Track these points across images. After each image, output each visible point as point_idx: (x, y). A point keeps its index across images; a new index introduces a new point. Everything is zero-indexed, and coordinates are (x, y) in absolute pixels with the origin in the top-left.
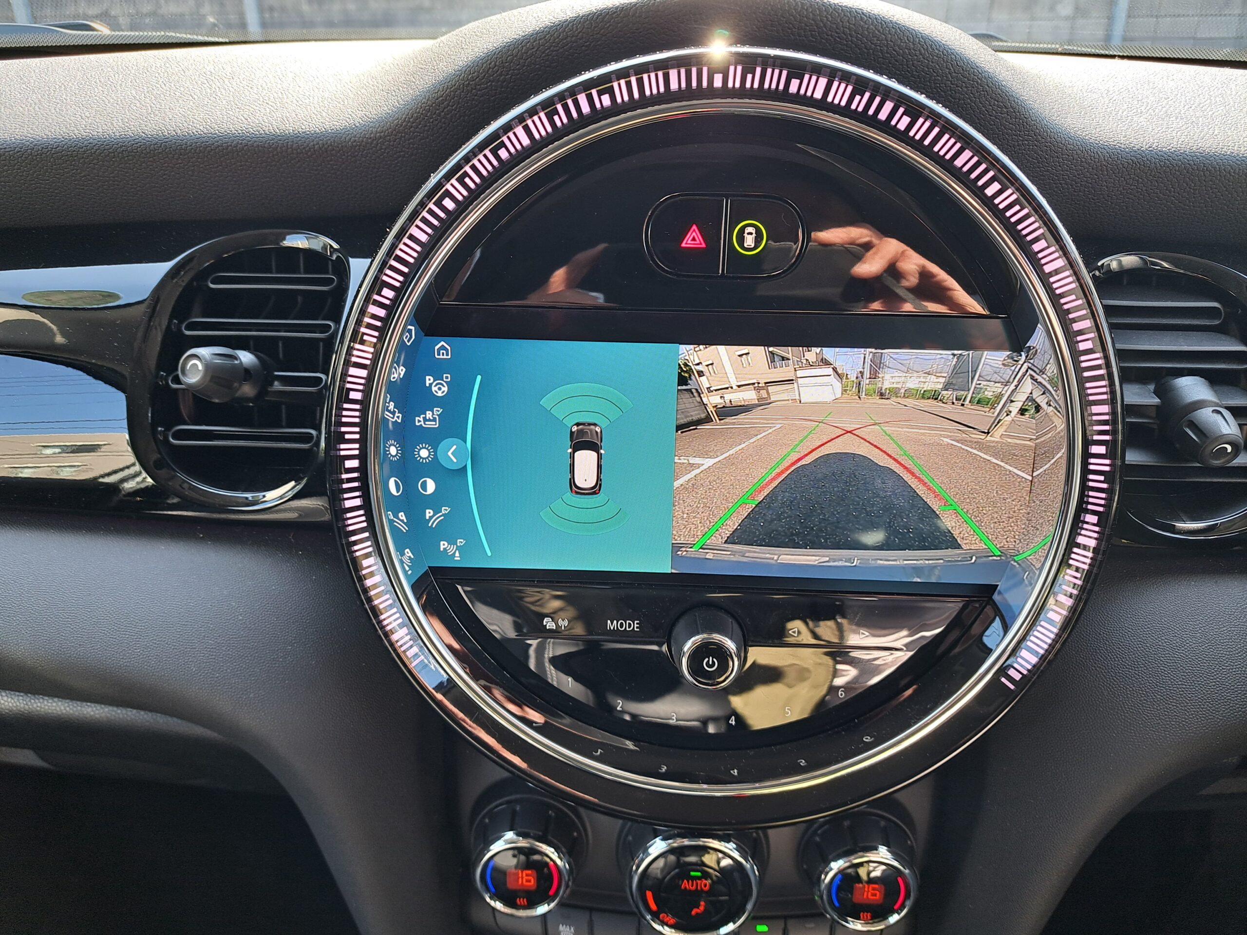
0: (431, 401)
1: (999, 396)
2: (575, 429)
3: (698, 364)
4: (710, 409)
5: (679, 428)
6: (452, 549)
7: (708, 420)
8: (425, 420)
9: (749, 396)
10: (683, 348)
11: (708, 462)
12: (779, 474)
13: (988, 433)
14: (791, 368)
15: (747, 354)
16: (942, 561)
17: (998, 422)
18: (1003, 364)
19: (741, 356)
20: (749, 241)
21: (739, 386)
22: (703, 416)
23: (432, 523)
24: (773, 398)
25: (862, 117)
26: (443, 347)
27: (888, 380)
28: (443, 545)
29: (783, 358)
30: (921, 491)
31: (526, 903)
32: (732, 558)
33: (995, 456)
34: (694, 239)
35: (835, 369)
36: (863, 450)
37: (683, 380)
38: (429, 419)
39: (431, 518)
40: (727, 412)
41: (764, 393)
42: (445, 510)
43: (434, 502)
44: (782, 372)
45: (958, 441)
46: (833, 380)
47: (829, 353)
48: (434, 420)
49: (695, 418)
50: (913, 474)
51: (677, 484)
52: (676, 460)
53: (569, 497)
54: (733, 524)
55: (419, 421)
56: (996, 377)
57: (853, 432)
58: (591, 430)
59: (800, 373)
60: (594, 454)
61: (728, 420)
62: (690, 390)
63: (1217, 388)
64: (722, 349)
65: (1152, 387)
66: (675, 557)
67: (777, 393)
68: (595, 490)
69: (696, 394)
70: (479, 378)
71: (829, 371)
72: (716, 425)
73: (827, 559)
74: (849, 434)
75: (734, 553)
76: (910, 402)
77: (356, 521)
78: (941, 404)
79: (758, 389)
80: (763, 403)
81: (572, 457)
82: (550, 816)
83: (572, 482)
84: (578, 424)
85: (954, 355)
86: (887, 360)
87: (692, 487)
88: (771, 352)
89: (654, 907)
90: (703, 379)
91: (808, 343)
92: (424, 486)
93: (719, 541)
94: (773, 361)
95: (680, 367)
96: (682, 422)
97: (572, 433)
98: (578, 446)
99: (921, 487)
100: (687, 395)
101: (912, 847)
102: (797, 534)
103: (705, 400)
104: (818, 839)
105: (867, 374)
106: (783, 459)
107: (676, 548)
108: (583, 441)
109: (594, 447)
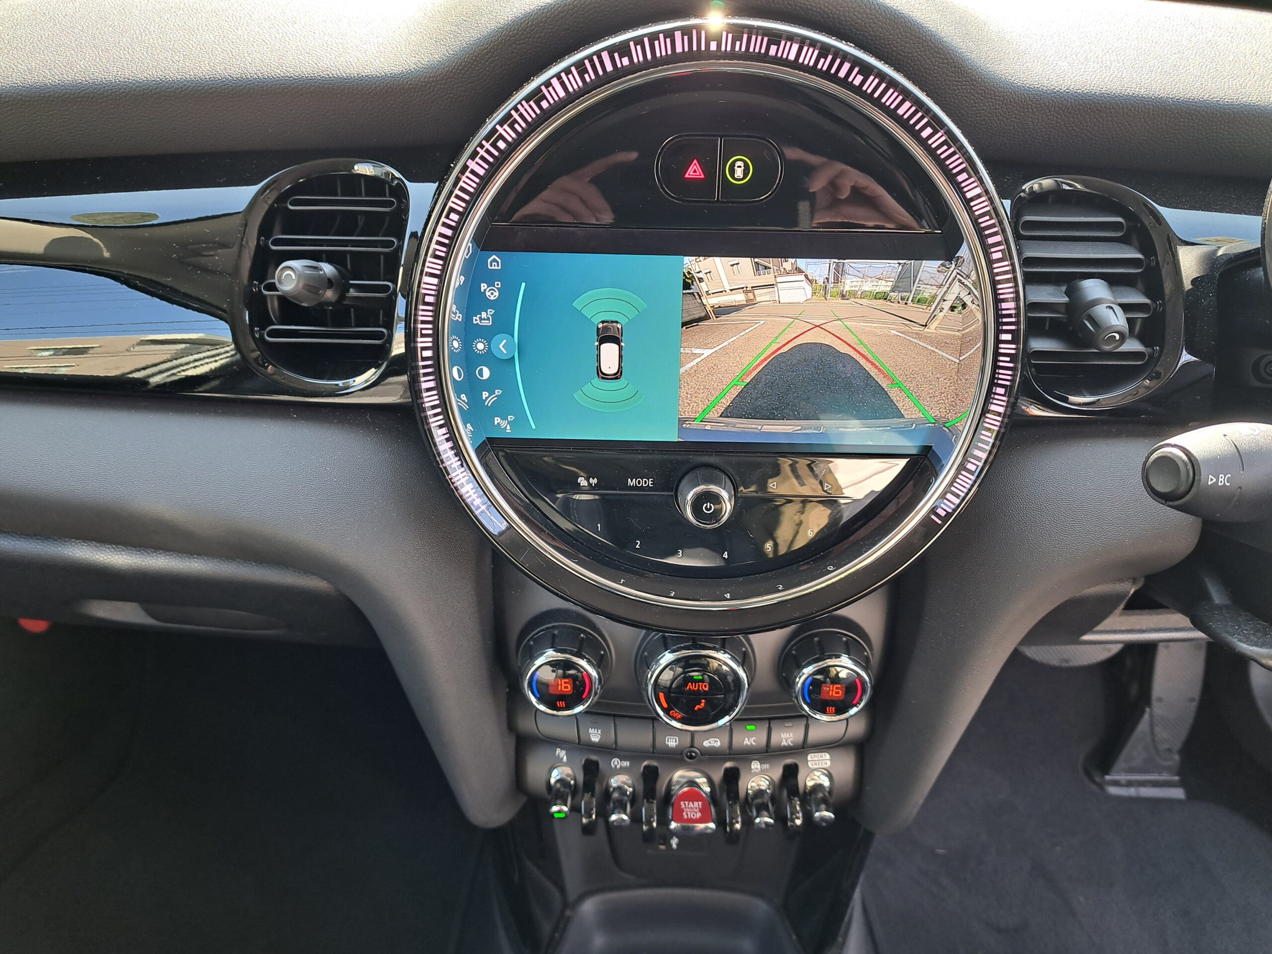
0: (486, 304)
1: (934, 297)
2: (600, 326)
3: (699, 272)
4: (709, 309)
5: (684, 324)
6: (504, 424)
7: (706, 317)
8: (481, 319)
9: (739, 298)
10: (687, 260)
11: (707, 353)
12: (763, 361)
13: (926, 326)
14: (772, 275)
15: (737, 264)
16: (889, 428)
17: (933, 317)
18: (938, 271)
19: (732, 265)
20: (739, 173)
21: (731, 290)
22: (703, 314)
23: (489, 403)
24: (758, 299)
25: (825, 75)
26: (494, 260)
27: (849, 284)
28: (497, 420)
29: (766, 268)
30: (873, 372)
31: (564, 706)
32: (726, 429)
33: (931, 344)
34: (695, 171)
35: (806, 276)
36: (828, 340)
37: (686, 286)
38: (484, 318)
39: (487, 398)
40: (721, 311)
41: (751, 296)
42: (498, 392)
43: (489, 385)
44: (765, 278)
45: (902, 333)
46: (805, 284)
47: (801, 263)
48: (488, 319)
49: (697, 316)
50: (867, 359)
51: (682, 370)
52: (682, 350)
53: (597, 381)
54: (727, 401)
55: (476, 320)
56: (932, 281)
57: (821, 326)
58: (613, 327)
59: (779, 279)
60: (616, 347)
61: (723, 317)
62: (693, 294)
63: (1115, 288)
64: (717, 260)
65: (1064, 288)
66: (681, 430)
67: (761, 295)
68: (617, 376)
69: (697, 297)
70: (523, 284)
71: (802, 277)
72: (713, 322)
73: (800, 428)
74: (818, 328)
75: (727, 425)
76: (864, 301)
77: (430, 399)
78: (889, 303)
79: (746, 292)
80: (750, 303)
81: (599, 348)
82: (583, 638)
83: (599, 370)
84: (603, 322)
85: (899, 264)
86: (847, 267)
87: (696, 370)
88: (757, 263)
89: (665, 705)
90: (703, 285)
91: (785, 255)
92: (481, 372)
93: (714, 415)
94: (758, 270)
95: (685, 275)
96: (686, 319)
97: (598, 329)
98: (603, 340)
99: (873, 369)
100: (691, 297)
101: (867, 657)
102: (776, 409)
103: (704, 301)
104: (794, 652)
105: (832, 280)
106: (767, 347)
107: (681, 421)
108: (608, 335)
109: (616, 340)
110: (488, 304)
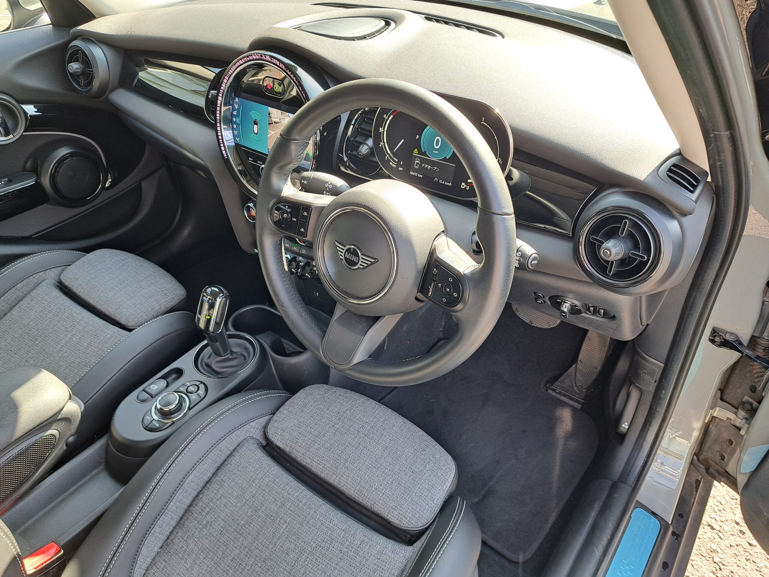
3: (271, 112)
4: (273, 121)
5: (269, 124)
6: (238, 140)
9: (278, 120)
10: (269, 108)
11: (273, 133)
15: (278, 112)
21: (277, 118)
23: (236, 134)
24: (282, 122)
26: (237, 99)
37: (269, 114)
40: (276, 123)
43: (236, 129)
44: (283, 117)
49: (271, 123)
52: (269, 131)
53: (253, 134)
55: (234, 113)
58: (257, 121)
59: (286, 118)
64: (274, 109)
66: (268, 151)
68: (257, 134)
70: (242, 106)
71: (290, 118)
72: (273, 125)
79: (280, 119)
81: (254, 126)
83: (254, 131)
84: (255, 119)
87: (270, 137)
88: (282, 112)
90: (272, 115)
92: (234, 126)
95: (269, 112)
97: (254, 121)
100: (270, 117)
103: (272, 119)
107: (268, 149)
108: (256, 123)
109: (257, 125)
110: (236, 110)
